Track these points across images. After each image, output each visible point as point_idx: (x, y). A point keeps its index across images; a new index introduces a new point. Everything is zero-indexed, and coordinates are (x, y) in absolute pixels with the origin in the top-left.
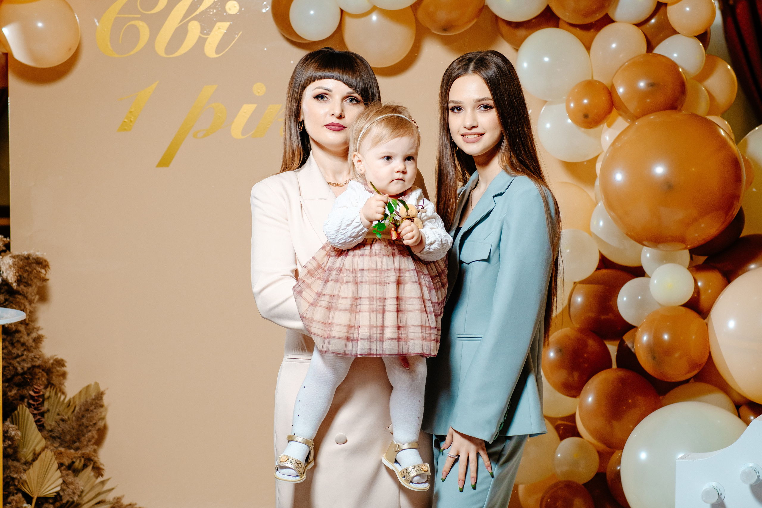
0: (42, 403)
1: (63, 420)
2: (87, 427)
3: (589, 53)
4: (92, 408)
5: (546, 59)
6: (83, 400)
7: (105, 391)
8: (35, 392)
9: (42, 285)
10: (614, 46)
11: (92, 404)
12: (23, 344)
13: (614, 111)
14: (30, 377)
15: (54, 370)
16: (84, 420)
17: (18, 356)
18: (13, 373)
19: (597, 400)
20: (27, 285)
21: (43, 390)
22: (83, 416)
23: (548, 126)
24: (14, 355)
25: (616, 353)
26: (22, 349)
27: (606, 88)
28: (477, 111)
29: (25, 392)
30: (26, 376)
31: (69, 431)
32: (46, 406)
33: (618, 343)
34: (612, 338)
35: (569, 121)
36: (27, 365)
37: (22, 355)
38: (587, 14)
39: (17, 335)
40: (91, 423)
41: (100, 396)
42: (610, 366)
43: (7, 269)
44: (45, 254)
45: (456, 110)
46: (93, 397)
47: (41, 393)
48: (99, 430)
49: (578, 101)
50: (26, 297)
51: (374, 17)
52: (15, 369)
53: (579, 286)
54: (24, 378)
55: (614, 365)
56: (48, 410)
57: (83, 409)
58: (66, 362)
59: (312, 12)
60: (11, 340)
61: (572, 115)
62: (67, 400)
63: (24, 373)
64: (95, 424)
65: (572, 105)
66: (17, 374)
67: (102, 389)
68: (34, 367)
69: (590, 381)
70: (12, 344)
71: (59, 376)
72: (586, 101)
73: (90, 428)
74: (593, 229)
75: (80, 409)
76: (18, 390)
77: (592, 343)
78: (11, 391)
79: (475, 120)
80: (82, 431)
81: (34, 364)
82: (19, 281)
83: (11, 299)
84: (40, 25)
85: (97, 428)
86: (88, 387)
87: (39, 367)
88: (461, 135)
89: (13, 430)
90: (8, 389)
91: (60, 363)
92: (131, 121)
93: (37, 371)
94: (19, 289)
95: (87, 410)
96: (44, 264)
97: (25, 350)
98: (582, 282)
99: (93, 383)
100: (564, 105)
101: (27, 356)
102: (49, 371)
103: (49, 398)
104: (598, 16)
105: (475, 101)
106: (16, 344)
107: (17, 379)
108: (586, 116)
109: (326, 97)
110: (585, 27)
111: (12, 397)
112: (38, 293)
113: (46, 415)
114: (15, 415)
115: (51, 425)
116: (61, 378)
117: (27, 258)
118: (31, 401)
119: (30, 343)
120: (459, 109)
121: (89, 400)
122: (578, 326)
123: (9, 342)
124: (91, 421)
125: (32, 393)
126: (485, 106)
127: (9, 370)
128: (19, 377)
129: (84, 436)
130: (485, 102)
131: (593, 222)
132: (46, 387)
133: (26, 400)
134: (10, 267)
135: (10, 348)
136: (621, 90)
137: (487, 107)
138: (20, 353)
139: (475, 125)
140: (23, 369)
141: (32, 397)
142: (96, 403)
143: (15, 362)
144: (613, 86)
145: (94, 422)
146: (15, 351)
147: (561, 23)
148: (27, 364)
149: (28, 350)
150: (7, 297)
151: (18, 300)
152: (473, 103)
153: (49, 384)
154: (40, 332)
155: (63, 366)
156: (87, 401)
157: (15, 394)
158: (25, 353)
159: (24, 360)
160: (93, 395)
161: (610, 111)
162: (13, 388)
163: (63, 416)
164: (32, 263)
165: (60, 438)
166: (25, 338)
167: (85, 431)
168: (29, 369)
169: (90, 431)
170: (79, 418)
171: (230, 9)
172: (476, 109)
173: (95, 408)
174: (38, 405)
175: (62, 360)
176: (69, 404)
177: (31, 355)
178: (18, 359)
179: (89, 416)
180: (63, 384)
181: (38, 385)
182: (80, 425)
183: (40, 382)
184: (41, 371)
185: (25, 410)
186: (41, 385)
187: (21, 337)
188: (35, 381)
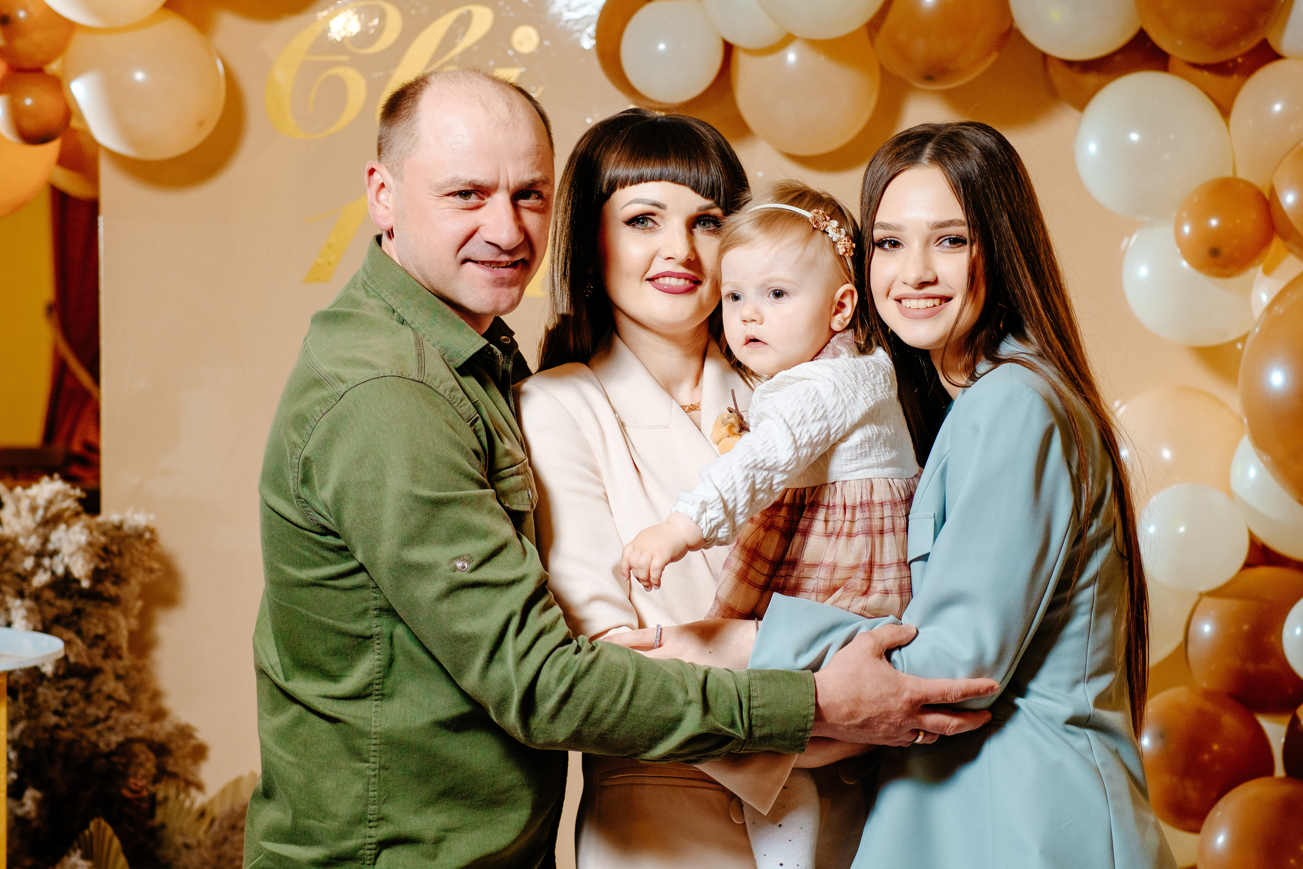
0: (149, 814)
1: (188, 846)
3: (1227, 124)
5: (1134, 137)
6: (227, 807)
8: (134, 791)
9: (147, 580)
10: (1278, 107)
12: (109, 697)
13: (1277, 244)
14: (124, 761)
15: (173, 747)
16: (227, 847)
17: (97, 721)
18: (88, 753)
19: (1236, 842)
20: (119, 580)
21: (151, 788)
22: (225, 840)
23: (1143, 271)
24: (91, 719)
25: (1283, 740)
26: (107, 706)
27: (1259, 194)
28: (934, 249)
29: (111, 790)
30: (115, 759)
32: (160, 815)
33: (1287, 719)
34: (1274, 709)
35: (1185, 264)
36: (115, 739)
37: (107, 718)
38: (1221, 43)
39: (97, 682)
42: (1268, 770)
44: (152, 519)
45: (887, 246)
47: (145, 793)
49: (1199, 220)
51: (791, 56)
52: (96, 746)
53: (1206, 600)
54: (114, 763)
55: (1279, 771)
56: (165, 826)
57: (225, 825)
58: (195, 729)
59: (662, 47)
61: (1188, 249)
62: (197, 804)
63: (109, 755)
65: (1187, 229)
66: (95, 754)
68: (129, 742)
69: (1221, 803)
70: (88, 697)
71: (185, 756)
72: (1214, 222)
74: (1236, 485)
75: (221, 826)
77: (1229, 721)
79: (927, 267)
81: (130, 735)
82: (97, 575)
84: (139, 76)
86: (237, 781)
87: (141, 740)
88: (896, 300)
91: (185, 732)
92: (330, 263)
93: (138, 748)
95: (232, 827)
96: (148, 538)
97: (112, 708)
98: (1214, 593)
99: (246, 773)
100: (1170, 231)
101: (117, 720)
102: (161, 750)
103: (165, 800)
104: (1246, 45)
105: (930, 226)
106: (95, 698)
107: (98, 766)
108: (1215, 252)
109: (653, 221)
110: (1221, 69)
111: (86, 801)
112: (141, 596)
113: (160, 835)
114: (85, 838)
115: (164, 857)
117: (119, 527)
119: (121, 692)
120: (895, 244)
121: (237, 807)
122: (1205, 684)
123: (81, 693)
125: (126, 793)
126: (953, 238)
127: (81, 747)
128: (104, 761)
130: (954, 231)
131: (1236, 470)
132: (156, 780)
134: (80, 548)
135: (82, 704)
136: (1289, 199)
137: (957, 241)
138: (102, 714)
139: (929, 277)
140: (108, 745)
143: (92, 734)
144: (1272, 191)
146: (92, 711)
147: (1172, 63)
148: (117, 735)
150: (80, 603)
152: (927, 231)
153: (162, 774)
156: (233, 810)
158: (115, 713)
159: (111, 729)
161: (1264, 243)
163: (189, 837)
164: (127, 537)
166: (112, 685)
168: (120, 745)
170: (216, 845)
171: (521, 43)
172: (931, 246)
175: (188, 727)
176: (202, 814)
177: (126, 717)
178: (99, 727)
179: (236, 838)
180: (193, 774)
181: (139, 776)
182: (220, 858)
183: (142, 772)
184: (144, 748)
185: (105, 829)
186: (144, 777)
187: (104, 682)
188: (132, 769)
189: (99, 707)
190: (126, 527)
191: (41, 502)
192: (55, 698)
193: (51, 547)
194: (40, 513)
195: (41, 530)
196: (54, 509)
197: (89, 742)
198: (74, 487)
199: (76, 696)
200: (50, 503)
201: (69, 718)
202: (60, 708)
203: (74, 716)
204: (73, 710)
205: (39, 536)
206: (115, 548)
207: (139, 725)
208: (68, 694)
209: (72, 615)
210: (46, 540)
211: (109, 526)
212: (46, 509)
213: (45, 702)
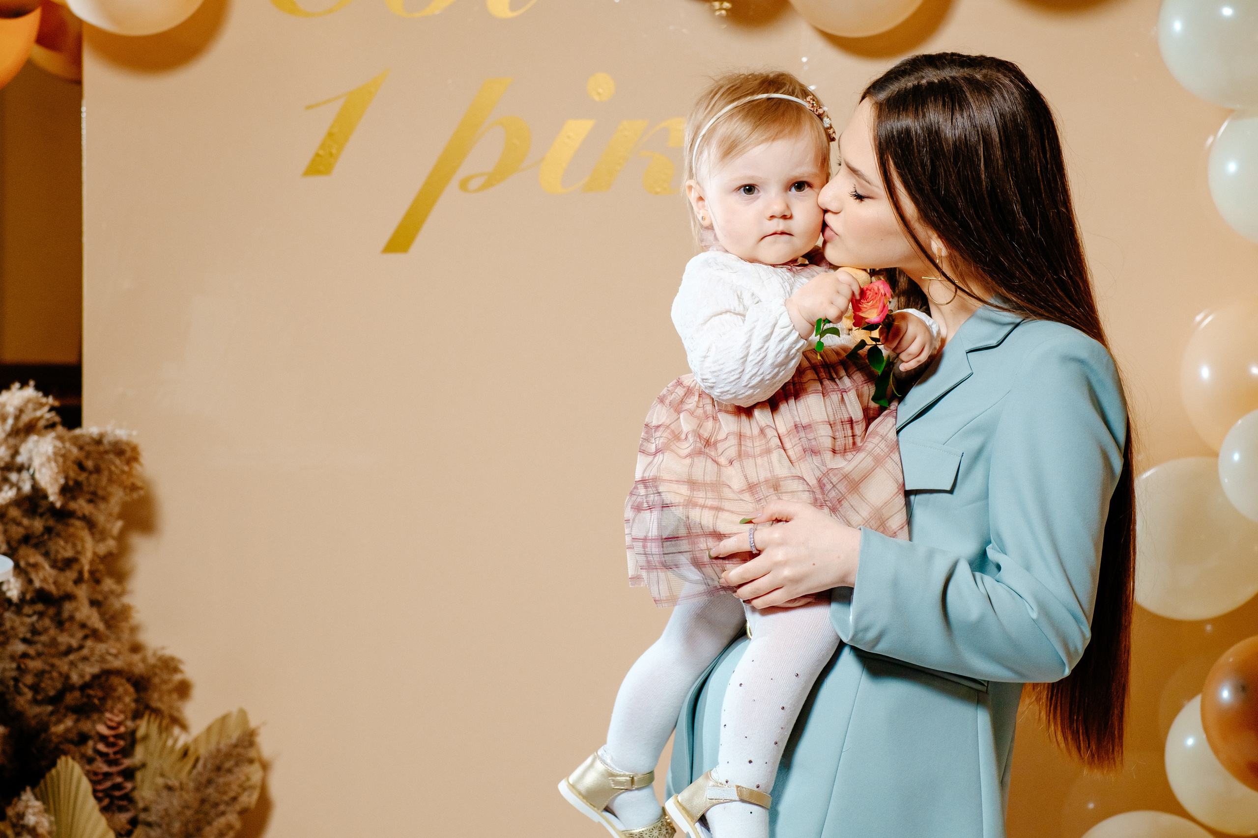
0: (128, 751)
1: (169, 788)
2: (216, 805)
4: (228, 764)
5: (1227, 11)
6: (213, 746)
7: (258, 728)
8: (110, 728)
9: (128, 499)
11: (228, 756)
12: (83, 626)
14: (100, 694)
15: (156, 680)
16: (210, 790)
17: (69, 650)
18: (59, 685)
20: (94, 498)
21: (130, 724)
22: (210, 782)
23: (1232, 167)
24: (63, 648)
26: (80, 634)
29: (86, 726)
30: (91, 692)
31: (179, 813)
32: (139, 754)
36: (91, 670)
37: (81, 647)
39: (68, 607)
40: (226, 798)
41: (249, 739)
43: (42, 465)
44: (134, 433)
46: (234, 740)
47: (122, 730)
48: (243, 812)
50: (90, 524)
52: (68, 677)
54: (89, 697)
56: (144, 766)
57: (209, 766)
58: (180, 661)
60: (59, 613)
62: (180, 744)
63: (84, 687)
64: (234, 799)
66: (68, 687)
67: (253, 723)
68: (107, 673)
70: (60, 624)
71: (170, 692)
73: (222, 808)
75: (205, 766)
76: (77, 721)
78: (59, 721)
80: (206, 814)
81: (107, 666)
82: (68, 490)
83: (59, 527)
85: (238, 807)
86: (224, 719)
87: (118, 672)
89: (34, 814)
90: (54, 719)
91: (170, 665)
92: (331, 154)
93: (115, 680)
94: (73, 505)
95: (218, 769)
96: (129, 454)
97: (86, 637)
99: (234, 710)
101: (92, 650)
102: (141, 683)
103: (146, 738)
106: (67, 625)
107: (71, 698)
111: (58, 736)
112: (121, 516)
113: (139, 775)
114: (52, 778)
115: (143, 798)
116: (175, 696)
117: (98, 441)
118: (101, 747)
119: (96, 621)
121: (222, 746)
123: (52, 619)
124: (225, 793)
125: (102, 729)
127: (52, 679)
128: (77, 694)
129: (209, 823)
132: (137, 715)
133: (91, 743)
134: (49, 460)
135: (52, 632)
138: (74, 643)
140: (82, 676)
141: (103, 738)
142: (239, 755)
143: (63, 665)
145: (232, 794)
146: (64, 639)
148: (92, 666)
149: (95, 635)
150: (51, 523)
151: (72, 530)
153: (143, 709)
154: (126, 600)
155: (176, 670)
156: (218, 750)
157: (68, 730)
158: (89, 643)
159: (85, 659)
160: (234, 735)
162: (65, 716)
163: (169, 778)
164: (106, 452)
165: (160, 826)
166: (85, 612)
167: (213, 813)
168: (95, 677)
169: (223, 813)
173: (237, 764)
174: (115, 753)
175: (172, 659)
176: (185, 753)
177: (101, 648)
178: (72, 657)
179: (221, 780)
180: (178, 710)
181: (116, 711)
182: (203, 801)
183: (120, 706)
184: (124, 681)
185: (73, 768)
186: (121, 712)
187: (77, 609)
188: (109, 703)
189: (72, 636)
190: (105, 441)
191: (11, 409)
192: (23, 624)
193: (20, 459)
194: (10, 421)
195: (12, 441)
196: (25, 418)
197: (60, 674)
198: (46, 395)
199: (47, 622)
200: (21, 411)
201: (39, 647)
202: (29, 635)
203: (44, 645)
204: (44, 638)
205: (8, 448)
206: (90, 464)
207: (116, 656)
208: (37, 621)
209: (42, 535)
210: (16, 453)
211: (88, 440)
212: (17, 418)
213: (13, 628)
